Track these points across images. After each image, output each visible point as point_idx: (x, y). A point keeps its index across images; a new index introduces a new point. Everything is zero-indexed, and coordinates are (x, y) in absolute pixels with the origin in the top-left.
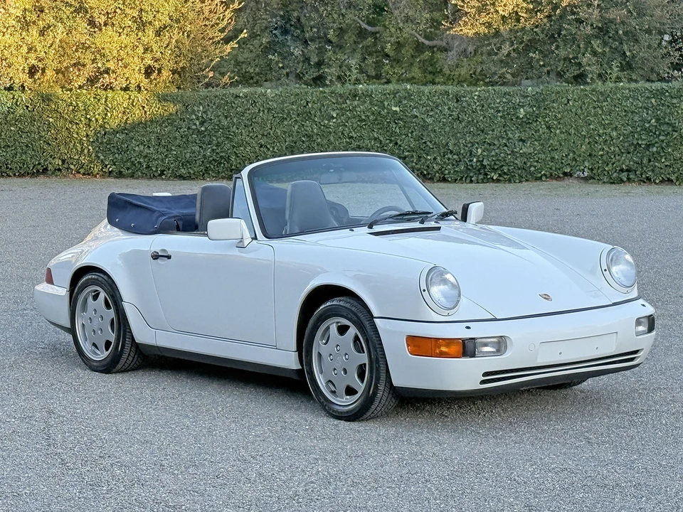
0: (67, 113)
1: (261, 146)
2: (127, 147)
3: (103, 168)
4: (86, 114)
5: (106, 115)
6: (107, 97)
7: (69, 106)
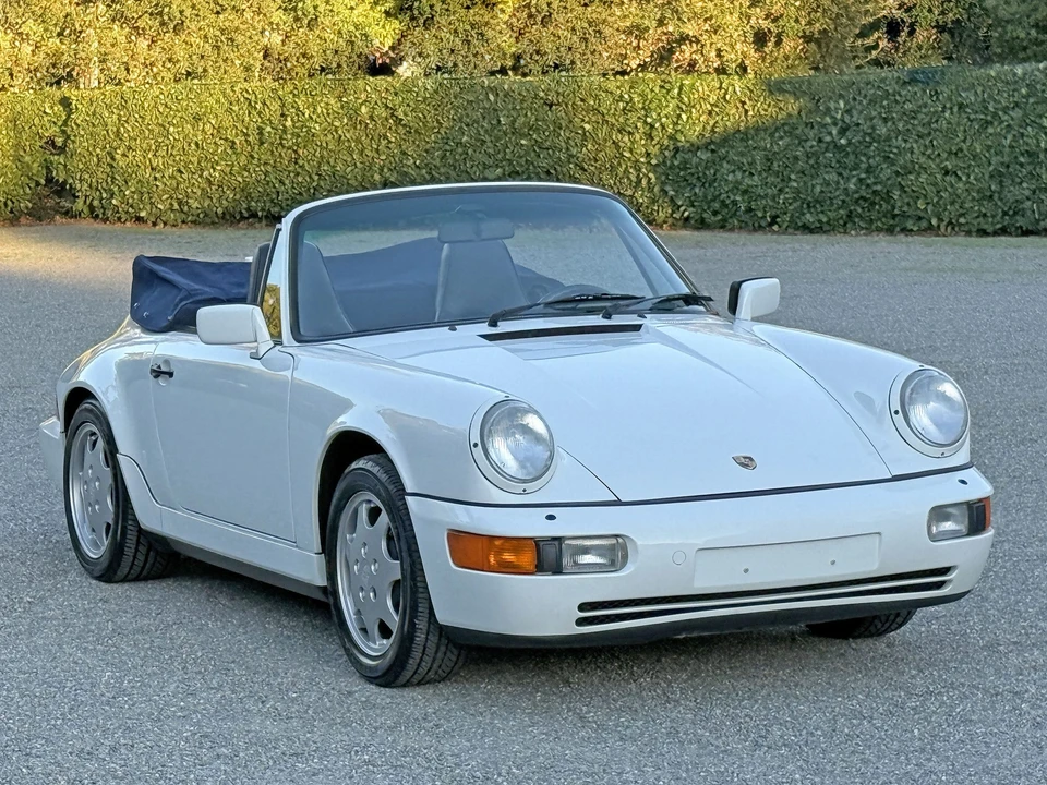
0: (614, 115)
1: (947, 173)
2: (715, 174)
3: (673, 212)
4: (646, 116)
5: (679, 117)
6: (682, 85)
7: (618, 101)
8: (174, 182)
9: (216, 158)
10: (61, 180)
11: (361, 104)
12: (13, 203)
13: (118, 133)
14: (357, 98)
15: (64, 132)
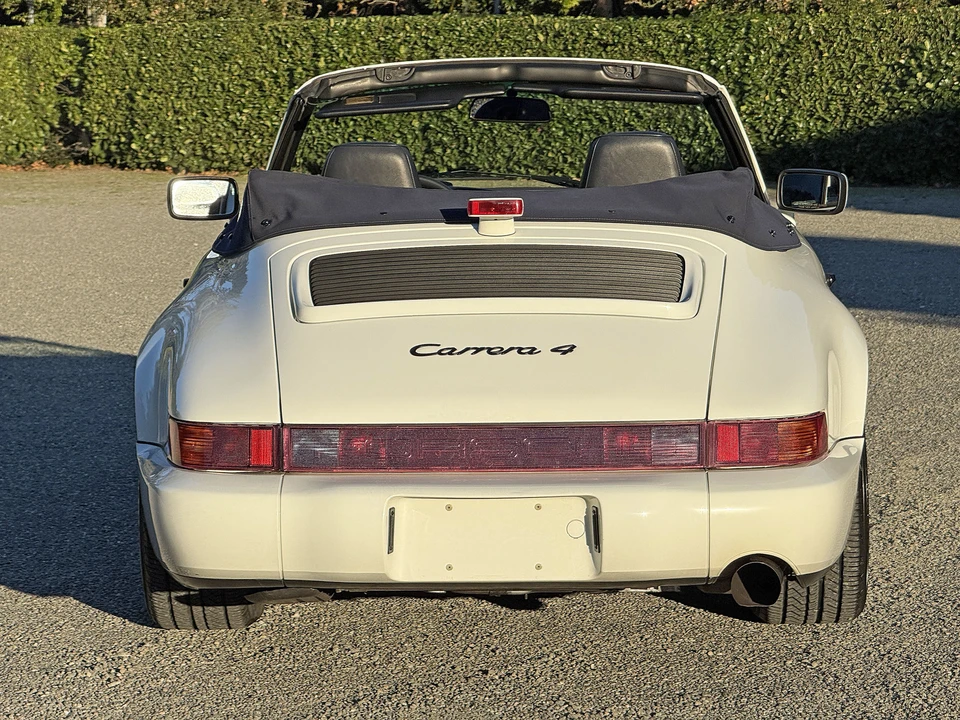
0: (675, 56)
4: (710, 58)
5: (746, 59)
6: (750, 24)
7: (679, 42)
10: (77, 123)
11: (400, 44)
12: (26, 146)
13: (138, 73)
14: (396, 38)
15: (80, 72)
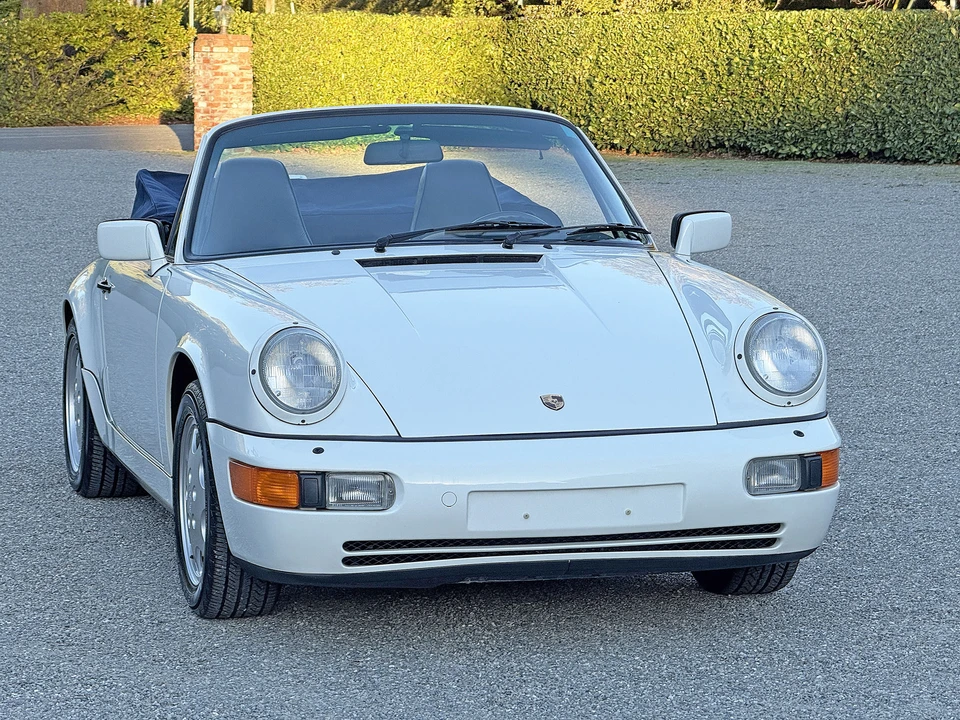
8: (647, 110)
9: (686, 87)
